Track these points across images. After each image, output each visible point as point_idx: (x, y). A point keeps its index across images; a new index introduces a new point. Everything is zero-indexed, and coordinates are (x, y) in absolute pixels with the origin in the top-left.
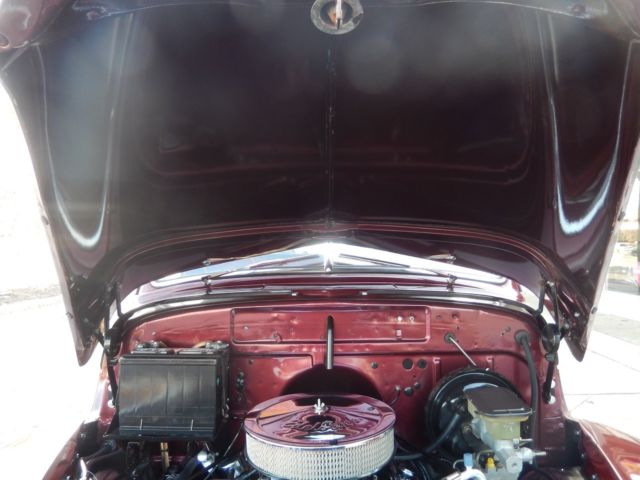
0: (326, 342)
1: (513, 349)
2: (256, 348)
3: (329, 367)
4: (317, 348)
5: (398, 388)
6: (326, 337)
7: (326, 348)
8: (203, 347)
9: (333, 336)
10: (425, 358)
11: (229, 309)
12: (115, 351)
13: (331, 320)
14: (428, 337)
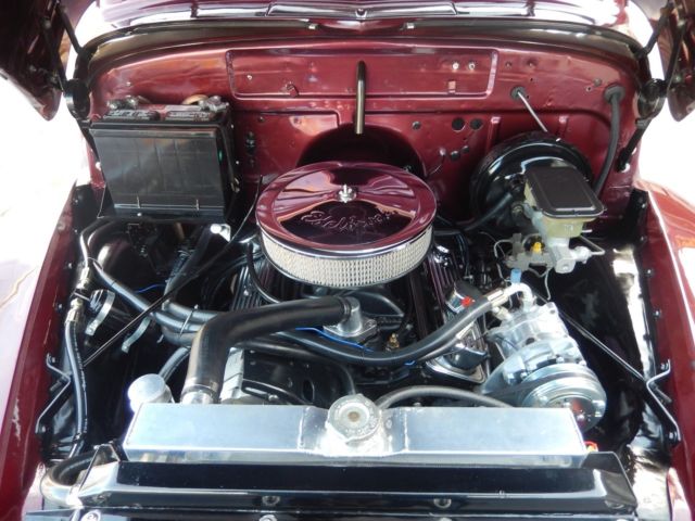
0: (355, 97)
1: (596, 108)
2: (266, 103)
3: (359, 131)
4: (343, 103)
5: (442, 153)
6: (356, 89)
7: (355, 104)
8: (196, 103)
9: (365, 89)
10: (480, 117)
11: (224, 51)
12: (84, 110)
13: (363, 66)
14: (489, 92)
